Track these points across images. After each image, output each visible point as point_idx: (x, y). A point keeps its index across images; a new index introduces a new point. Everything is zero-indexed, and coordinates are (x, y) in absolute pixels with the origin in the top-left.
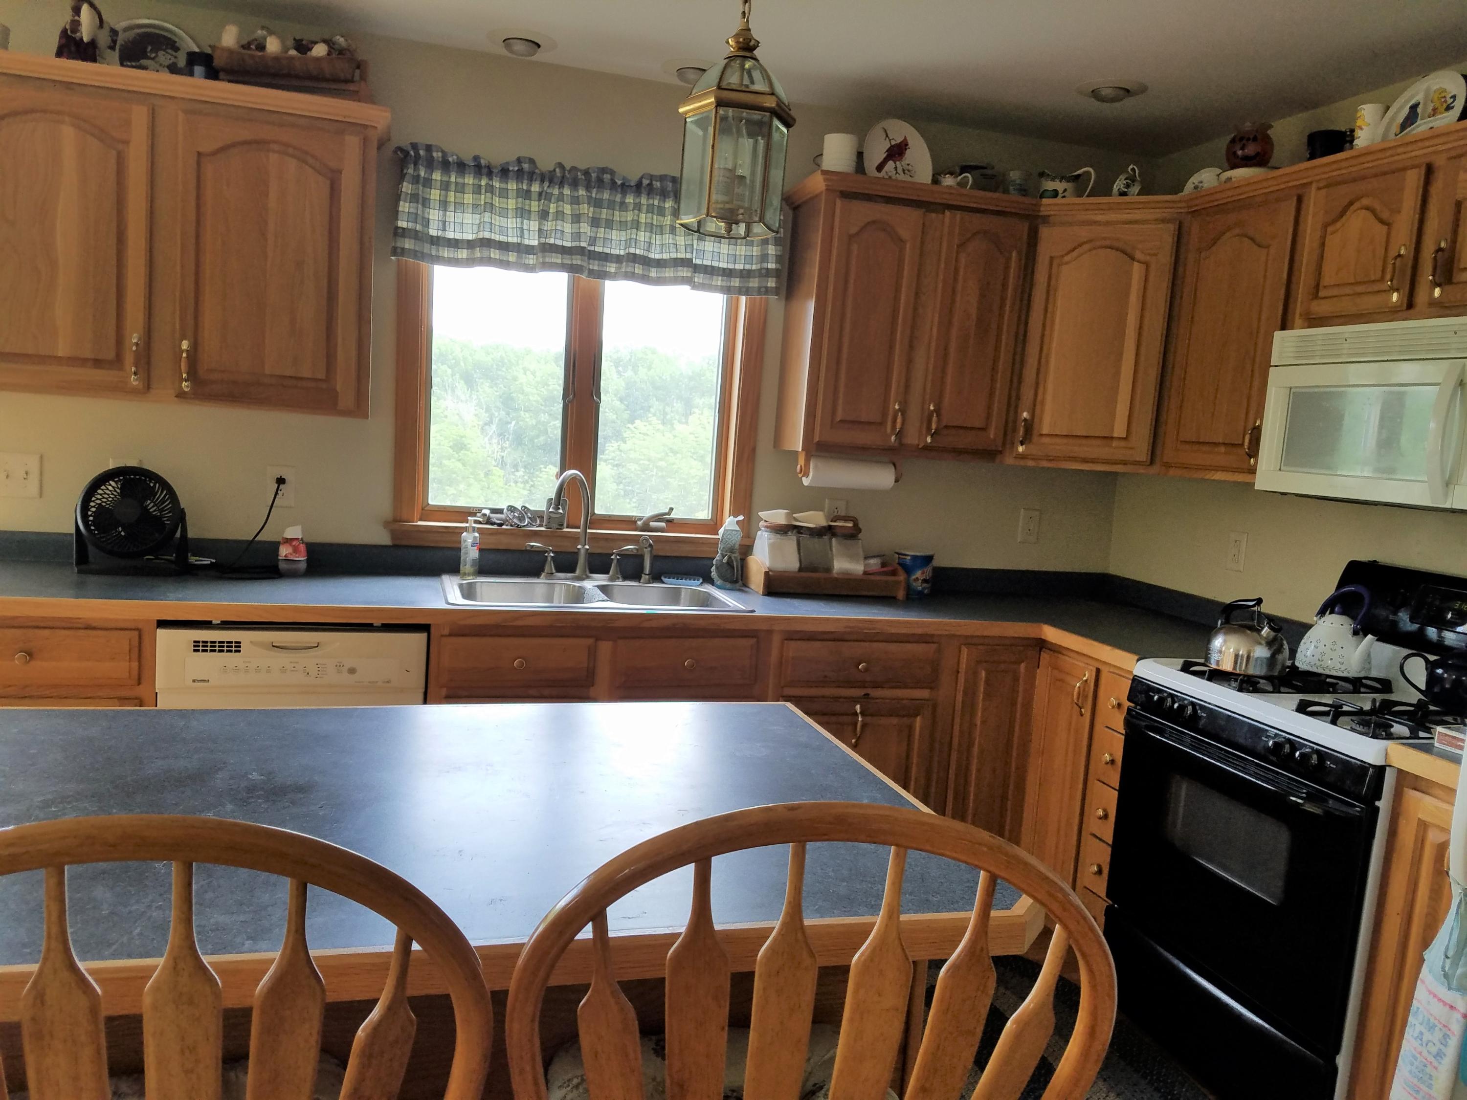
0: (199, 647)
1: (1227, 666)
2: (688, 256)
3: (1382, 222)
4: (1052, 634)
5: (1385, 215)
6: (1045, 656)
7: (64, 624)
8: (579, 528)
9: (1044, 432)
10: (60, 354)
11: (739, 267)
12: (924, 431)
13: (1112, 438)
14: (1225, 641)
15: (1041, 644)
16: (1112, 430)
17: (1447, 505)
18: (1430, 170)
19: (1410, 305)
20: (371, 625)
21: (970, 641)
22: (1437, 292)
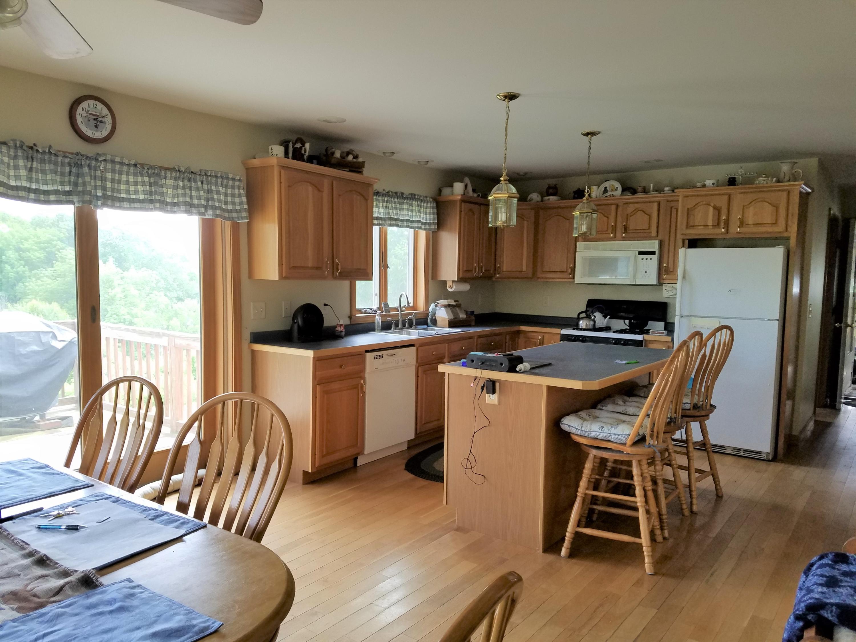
0: (376, 357)
1: (584, 327)
2: (419, 219)
3: (605, 216)
4: (524, 328)
5: (606, 215)
6: (521, 336)
7: (348, 355)
8: (398, 311)
9: (504, 270)
10: (310, 266)
11: (428, 222)
12: (480, 271)
13: (522, 271)
14: (583, 322)
15: (519, 332)
16: (522, 269)
17: (634, 283)
18: (617, 206)
19: (615, 236)
20: (398, 346)
21: (508, 333)
22: (624, 235)
